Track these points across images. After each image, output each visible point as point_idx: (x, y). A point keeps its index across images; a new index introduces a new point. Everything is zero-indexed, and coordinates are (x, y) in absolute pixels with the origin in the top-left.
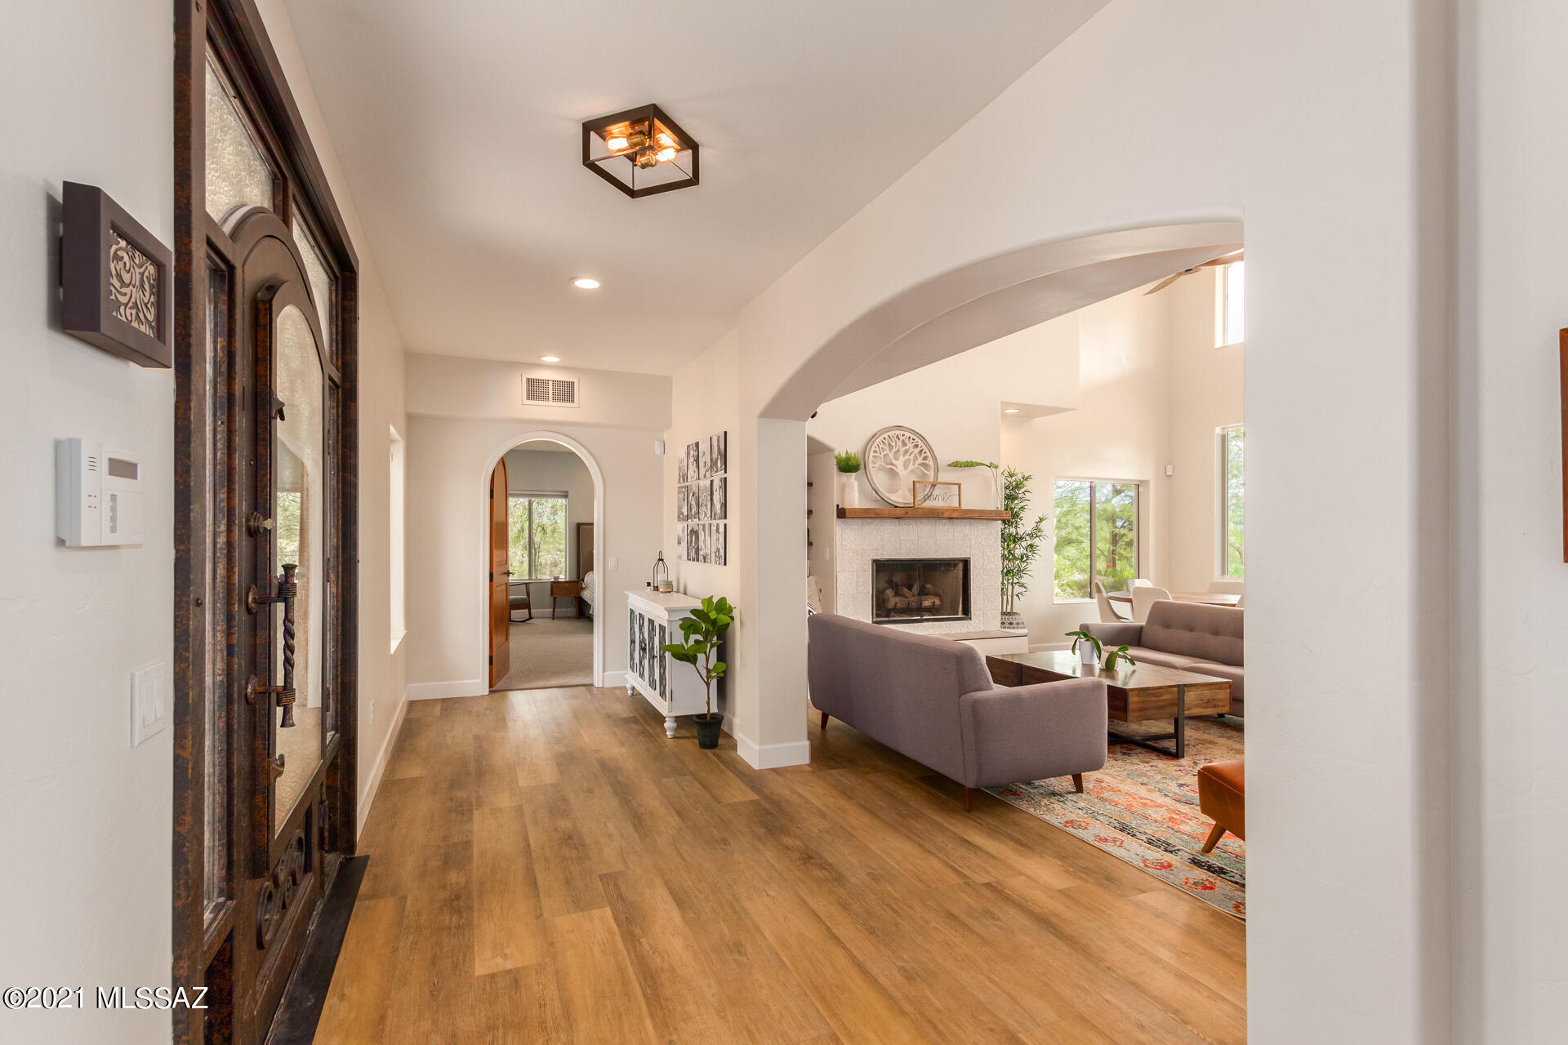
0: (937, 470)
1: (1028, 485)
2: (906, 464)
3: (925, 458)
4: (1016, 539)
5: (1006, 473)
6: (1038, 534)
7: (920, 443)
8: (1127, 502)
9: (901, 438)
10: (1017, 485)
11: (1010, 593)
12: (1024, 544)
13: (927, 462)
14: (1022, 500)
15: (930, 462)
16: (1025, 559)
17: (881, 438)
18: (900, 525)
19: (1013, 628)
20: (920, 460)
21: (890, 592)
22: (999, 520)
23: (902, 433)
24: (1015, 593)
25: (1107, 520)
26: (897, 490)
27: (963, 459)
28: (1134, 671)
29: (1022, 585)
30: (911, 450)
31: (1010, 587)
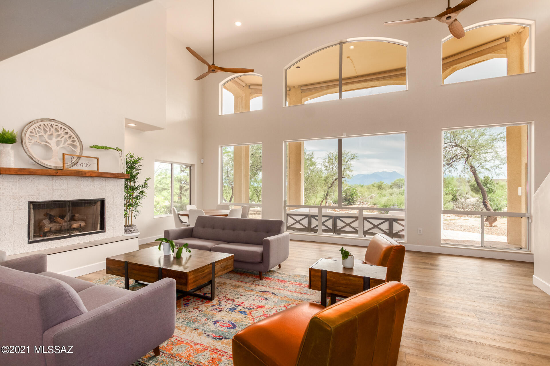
0: (82, 149)
1: (140, 162)
2: (58, 143)
3: (74, 141)
4: (134, 188)
5: (128, 155)
6: (146, 186)
7: (69, 132)
8: (185, 175)
9: (55, 127)
10: (134, 161)
11: (130, 216)
12: (138, 191)
13: (75, 143)
14: (138, 169)
15: (77, 143)
16: (139, 198)
17: (38, 124)
18: (53, 180)
19: (132, 233)
20: (69, 142)
21: (46, 222)
22: (123, 178)
23: (56, 124)
24: (133, 215)
25: (179, 181)
26: (51, 158)
27: (100, 144)
28: (190, 256)
29: (137, 211)
30: (62, 135)
31: (131, 212)
